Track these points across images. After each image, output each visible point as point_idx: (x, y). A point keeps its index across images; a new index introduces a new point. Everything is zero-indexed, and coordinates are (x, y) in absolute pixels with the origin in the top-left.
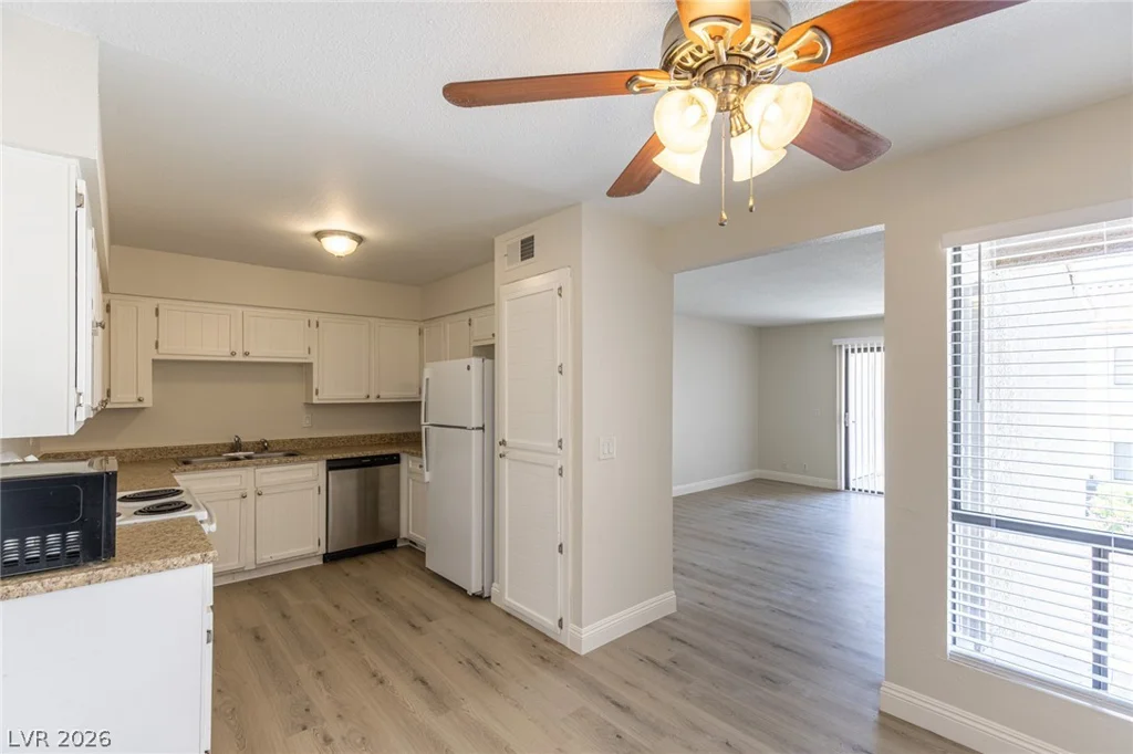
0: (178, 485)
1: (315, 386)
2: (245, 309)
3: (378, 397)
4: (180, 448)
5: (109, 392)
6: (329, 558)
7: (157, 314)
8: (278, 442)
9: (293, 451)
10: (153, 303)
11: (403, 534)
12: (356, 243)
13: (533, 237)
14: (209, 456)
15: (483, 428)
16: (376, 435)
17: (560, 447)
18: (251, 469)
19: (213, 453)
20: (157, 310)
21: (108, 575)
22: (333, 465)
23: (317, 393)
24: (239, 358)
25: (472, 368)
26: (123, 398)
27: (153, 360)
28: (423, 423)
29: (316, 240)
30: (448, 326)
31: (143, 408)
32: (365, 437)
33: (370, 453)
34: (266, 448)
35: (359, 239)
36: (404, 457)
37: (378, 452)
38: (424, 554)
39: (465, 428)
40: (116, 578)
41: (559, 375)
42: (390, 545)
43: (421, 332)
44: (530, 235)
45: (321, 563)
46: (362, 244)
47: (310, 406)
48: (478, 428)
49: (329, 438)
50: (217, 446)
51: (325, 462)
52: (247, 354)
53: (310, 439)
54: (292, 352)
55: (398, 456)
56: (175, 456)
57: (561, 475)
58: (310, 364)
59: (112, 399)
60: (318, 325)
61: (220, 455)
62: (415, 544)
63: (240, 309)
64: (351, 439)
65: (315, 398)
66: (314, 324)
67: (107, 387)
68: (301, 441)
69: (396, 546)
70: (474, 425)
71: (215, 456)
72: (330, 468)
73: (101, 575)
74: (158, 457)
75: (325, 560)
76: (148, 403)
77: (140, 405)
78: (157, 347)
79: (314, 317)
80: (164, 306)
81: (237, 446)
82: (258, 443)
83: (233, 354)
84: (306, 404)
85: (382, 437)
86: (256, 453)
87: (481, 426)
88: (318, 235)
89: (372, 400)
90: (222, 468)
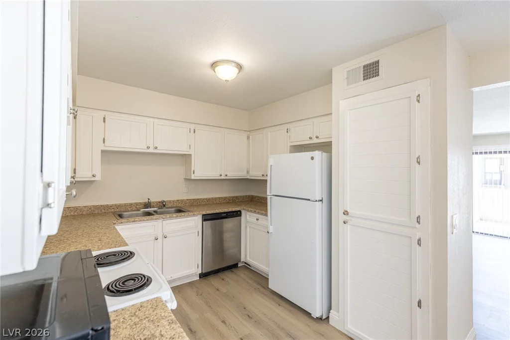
0: (127, 245)
1: (192, 169)
2: (156, 120)
3: (226, 175)
4: (115, 205)
5: (75, 170)
6: (203, 276)
7: (104, 121)
8: (170, 202)
9: (180, 210)
10: (102, 114)
11: (243, 259)
12: (237, 70)
13: (378, 62)
14: (132, 211)
15: (321, 201)
16: (222, 198)
17: (418, 222)
18: (160, 221)
19: (134, 208)
20: (104, 118)
22: (206, 218)
23: (194, 173)
24: (151, 150)
26: (84, 174)
27: (103, 152)
28: (268, 193)
30: (269, 134)
31: (94, 181)
33: (225, 210)
34: (164, 206)
35: (240, 67)
36: (243, 212)
37: (230, 210)
38: (268, 279)
39: (309, 200)
41: (417, 164)
42: (235, 266)
43: (248, 138)
44: (376, 60)
45: (199, 278)
47: (189, 180)
49: (197, 199)
50: (137, 204)
51: (201, 216)
52: (156, 148)
53: (188, 200)
54: (182, 149)
55: (240, 211)
56: (113, 210)
57: (418, 244)
58: (190, 155)
59: (77, 175)
60: (194, 132)
61: (139, 210)
62: (249, 265)
63: (152, 120)
64: (208, 200)
65: (193, 175)
66: (192, 131)
67: (74, 167)
68: (182, 201)
69: (238, 267)
70: (314, 199)
71: (135, 210)
72: (203, 220)
74: (103, 211)
76: (98, 178)
77: (93, 179)
78: (104, 142)
79: (193, 127)
80: (109, 115)
81: (147, 205)
82: (159, 202)
83: (148, 148)
84: (186, 179)
85: (225, 198)
86: (159, 209)
87: (321, 199)
88: (214, 65)
89: (223, 177)
90: (144, 220)
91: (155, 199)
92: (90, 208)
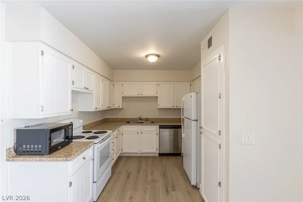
1: (158, 103)
2: (141, 82)
3: (177, 106)
4: (129, 118)
5: (114, 104)
7: (123, 86)
8: (151, 119)
9: (153, 122)
10: (122, 83)
12: (157, 58)
14: (135, 121)
17: (220, 134)
18: (140, 126)
21: (44, 160)
22: (161, 127)
24: (140, 96)
25: (192, 96)
27: (123, 97)
28: (182, 116)
29: (146, 58)
30: (197, 82)
31: (120, 108)
32: (174, 118)
33: (172, 124)
34: (147, 120)
35: (158, 56)
37: (174, 124)
39: (191, 120)
40: (46, 161)
41: (219, 99)
43: (190, 85)
44: (211, 37)
45: (158, 156)
46: (159, 58)
47: (159, 109)
48: (195, 120)
49: (164, 118)
51: (159, 126)
52: (141, 94)
53: (159, 118)
54: (152, 93)
55: (181, 126)
57: (220, 148)
58: (157, 97)
59: (115, 106)
64: (170, 119)
65: (159, 106)
66: (158, 85)
68: (156, 119)
69: (181, 155)
70: (193, 119)
72: (160, 128)
73: (42, 159)
75: (159, 155)
78: (123, 93)
79: (158, 83)
80: (124, 83)
81: (140, 119)
83: (138, 94)
86: (145, 121)
87: (196, 119)
88: (147, 56)
89: (175, 107)
90: (133, 125)
91: (144, 117)
92: (121, 119)
